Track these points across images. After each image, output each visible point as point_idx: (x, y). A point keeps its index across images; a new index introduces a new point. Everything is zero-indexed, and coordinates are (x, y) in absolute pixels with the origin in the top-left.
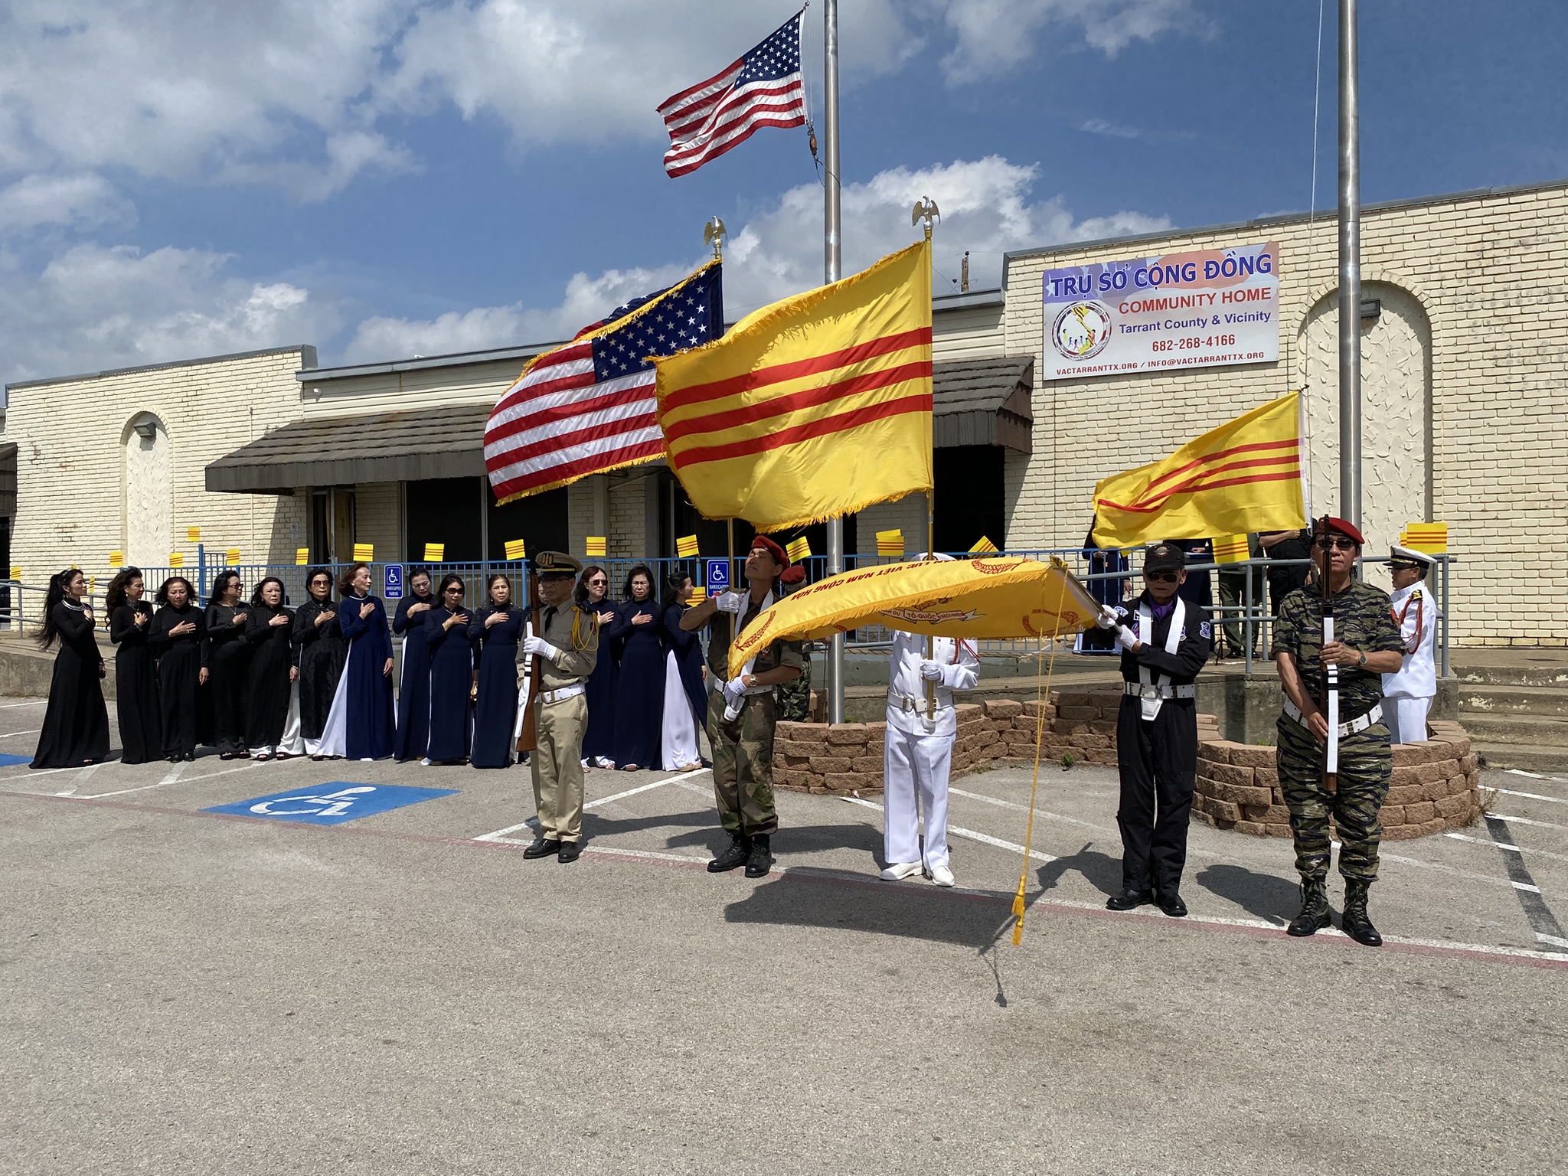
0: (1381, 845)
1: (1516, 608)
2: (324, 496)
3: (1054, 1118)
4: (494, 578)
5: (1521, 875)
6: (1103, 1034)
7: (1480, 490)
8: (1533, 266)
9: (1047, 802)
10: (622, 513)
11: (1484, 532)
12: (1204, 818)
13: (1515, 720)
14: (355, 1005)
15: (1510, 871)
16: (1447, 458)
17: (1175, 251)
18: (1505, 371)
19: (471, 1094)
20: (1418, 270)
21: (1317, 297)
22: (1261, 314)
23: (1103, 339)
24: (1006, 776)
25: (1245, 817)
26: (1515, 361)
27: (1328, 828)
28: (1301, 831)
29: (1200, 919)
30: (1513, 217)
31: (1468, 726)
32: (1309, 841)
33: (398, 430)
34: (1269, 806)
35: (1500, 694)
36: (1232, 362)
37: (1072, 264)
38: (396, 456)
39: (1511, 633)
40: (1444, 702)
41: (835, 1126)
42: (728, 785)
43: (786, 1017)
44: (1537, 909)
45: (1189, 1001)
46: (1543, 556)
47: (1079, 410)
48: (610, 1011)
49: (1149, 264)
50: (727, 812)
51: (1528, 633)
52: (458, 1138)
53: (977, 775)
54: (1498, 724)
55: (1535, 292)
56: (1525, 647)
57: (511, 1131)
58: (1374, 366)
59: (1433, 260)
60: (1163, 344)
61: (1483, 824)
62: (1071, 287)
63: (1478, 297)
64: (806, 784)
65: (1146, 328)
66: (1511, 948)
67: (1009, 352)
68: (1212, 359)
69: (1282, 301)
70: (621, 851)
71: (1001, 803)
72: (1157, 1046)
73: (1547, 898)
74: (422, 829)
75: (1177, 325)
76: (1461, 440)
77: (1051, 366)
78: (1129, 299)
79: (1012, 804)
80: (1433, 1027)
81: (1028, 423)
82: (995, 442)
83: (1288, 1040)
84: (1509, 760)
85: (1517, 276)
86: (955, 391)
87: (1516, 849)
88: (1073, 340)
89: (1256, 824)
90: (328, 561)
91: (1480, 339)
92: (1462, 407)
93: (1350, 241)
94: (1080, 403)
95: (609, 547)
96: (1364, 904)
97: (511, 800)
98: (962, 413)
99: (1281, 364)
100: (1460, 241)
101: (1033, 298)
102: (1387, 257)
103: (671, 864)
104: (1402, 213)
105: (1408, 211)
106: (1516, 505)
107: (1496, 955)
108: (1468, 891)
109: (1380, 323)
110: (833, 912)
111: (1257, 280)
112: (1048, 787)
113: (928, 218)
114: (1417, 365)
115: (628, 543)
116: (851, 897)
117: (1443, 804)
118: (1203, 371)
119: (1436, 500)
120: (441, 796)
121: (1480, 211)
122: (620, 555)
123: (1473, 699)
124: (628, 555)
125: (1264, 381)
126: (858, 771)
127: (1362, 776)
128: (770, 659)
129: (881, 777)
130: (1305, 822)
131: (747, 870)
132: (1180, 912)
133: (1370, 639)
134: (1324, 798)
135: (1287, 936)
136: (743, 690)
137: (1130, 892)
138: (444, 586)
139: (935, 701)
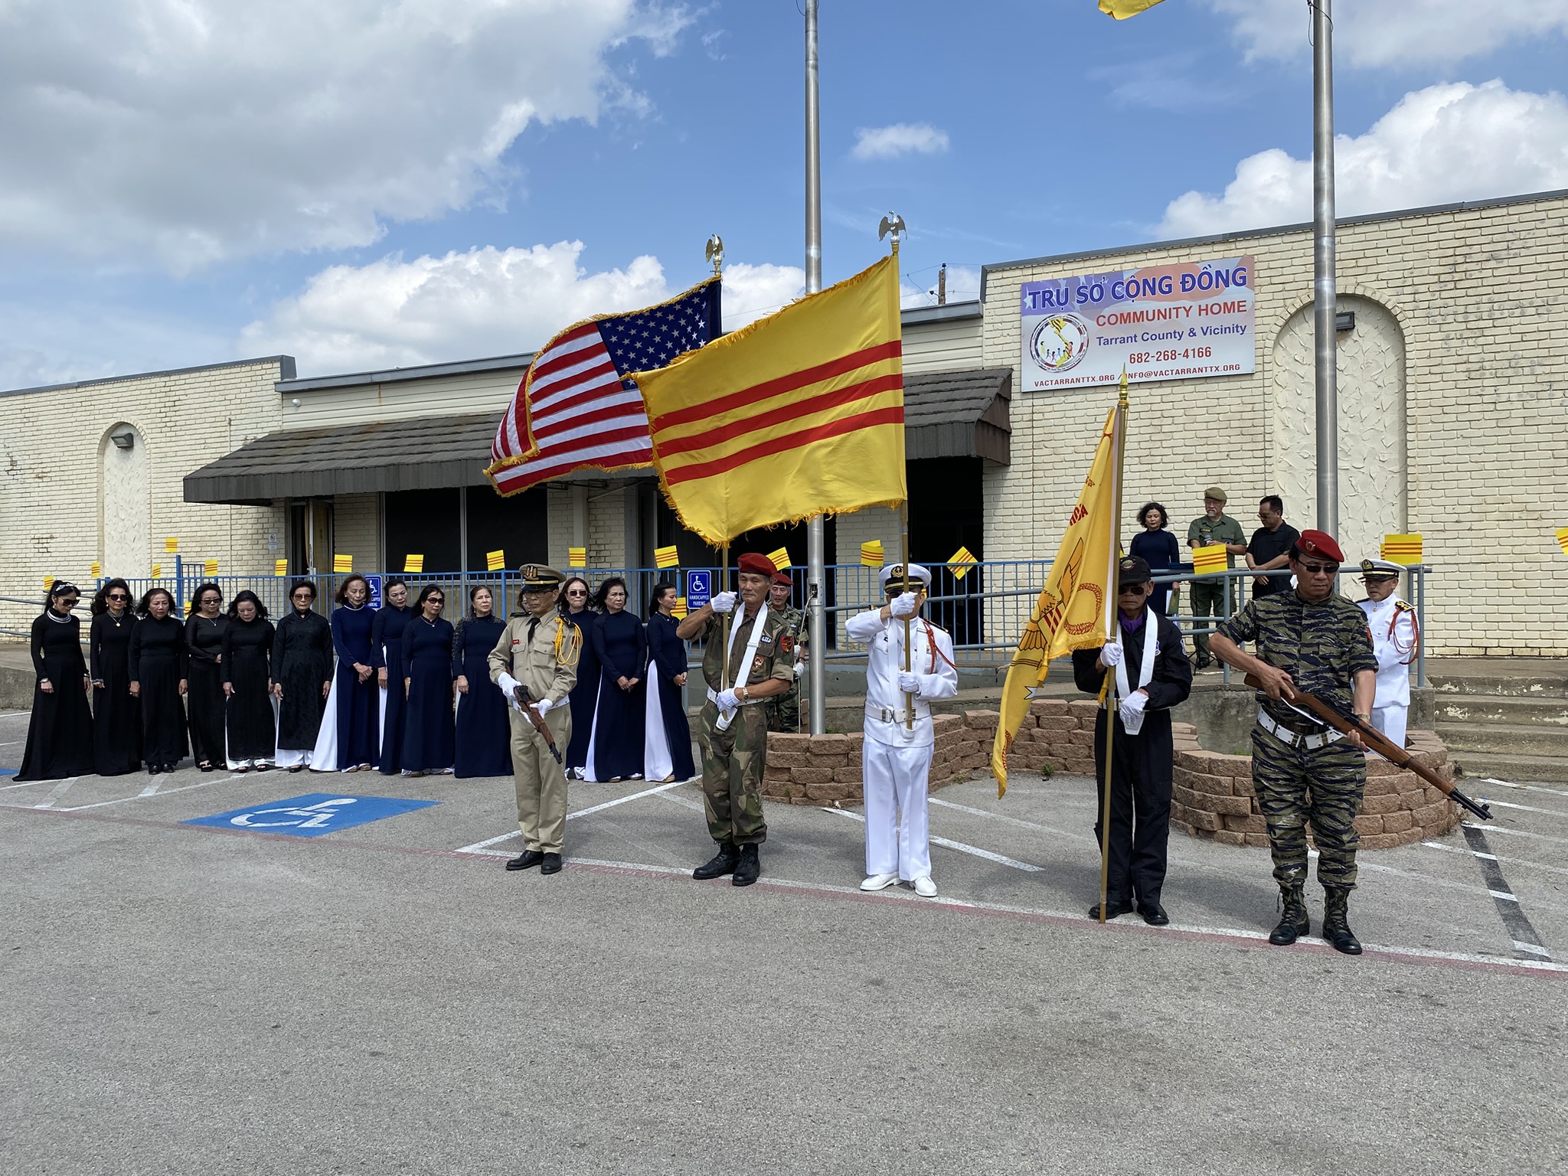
0: (1359, 853)
1: (1490, 618)
2: (303, 508)
3: (1040, 1127)
4: (476, 589)
5: (1498, 884)
6: (1087, 1044)
7: (1455, 501)
8: (1505, 280)
9: (1028, 812)
10: (601, 523)
11: (1459, 542)
12: (1184, 828)
13: (1491, 729)
14: (340, 1018)
15: (1487, 879)
16: (1422, 469)
17: (1152, 264)
18: (1478, 383)
19: (459, 1106)
20: (1392, 283)
21: (1293, 310)
22: (1237, 327)
23: (1080, 351)
24: (986, 787)
25: (1225, 827)
26: (1487, 374)
27: (1305, 838)
28: (1278, 841)
29: (1182, 929)
30: (1485, 231)
31: (1444, 736)
32: (1287, 851)
33: (377, 441)
34: (1247, 816)
35: (1476, 704)
36: (1208, 374)
37: (1049, 277)
38: (376, 467)
39: (1486, 642)
40: (1420, 710)
41: (823, 1136)
42: (717, 795)
43: (771, 1028)
44: (1514, 917)
45: (1172, 1010)
46: (1517, 566)
47: (1057, 422)
48: (596, 1022)
49: (1126, 277)
50: (716, 822)
51: (1503, 643)
52: (447, 1150)
53: (957, 786)
54: (1474, 734)
55: (1507, 305)
56: (1501, 657)
57: (500, 1143)
58: (1350, 379)
59: (1406, 274)
60: (1140, 356)
61: (1461, 833)
62: (1049, 300)
63: (1450, 310)
64: (788, 794)
65: (1123, 341)
66: (1490, 956)
67: (988, 364)
68: (1189, 371)
69: (1258, 313)
70: (604, 863)
71: (982, 813)
72: (1141, 1055)
73: (1524, 906)
74: (403, 841)
75: (1154, 337)
76: (1435, 452)
77: (1028, 377)
78: (1107, 312)
79: (993, 815)
80: (1414, 1034)
81: (1007, 433)
82: (974, 454)
83: (1271, 1048)
84: (1485, 769)
85: (1489, 290)
86: (932, 403)
87: (1493, 857)
88: (1051, 352)
89: (1236, 834)
90: (305, 572)
91: (1453, 351)
92: (1435, 418)
93: (1326, 256)
94: (1058, 415)
95: (589, 558)
96: (1345, 913)
97: (492, 812)
98: (940, 424)
99: (1257, 376)
100: (1433, 254)
101: (1011, 310)
102: (1361, 271)
103: (654, 875)
104: (1375, 227)
105: (1381, 225)
106: (1490, 516)
107: (1475, 963)
108: (1446, 900)
109: (1354, 335)
110: (816, 923)
111: (1232, 293)
112: (1029, 797)
113: (895, 233)
114: (1392, 377)
115: (607, 553)
116: (835, 908)
117: (1421, 813)
118: (1180, 383)
119: (1411, 511)
120: (422, 807)
121: (1454, 226)
122: (599, 565)
123: (1448, 709)
124: (607, 565)
125: (1240, 392)
126: (840, 782)
127: (1338, 786)
128: (762, 671)
129: (861, 787)
130: (1282, 831)
131: (734, 879)
132: (1162, 920)
133: (1343, 653)
134: (1300, 808)
135: (1269, 945)
136: (736, 701)
137: (1112, 902)
138: (424, 597)
139: (915, 711)
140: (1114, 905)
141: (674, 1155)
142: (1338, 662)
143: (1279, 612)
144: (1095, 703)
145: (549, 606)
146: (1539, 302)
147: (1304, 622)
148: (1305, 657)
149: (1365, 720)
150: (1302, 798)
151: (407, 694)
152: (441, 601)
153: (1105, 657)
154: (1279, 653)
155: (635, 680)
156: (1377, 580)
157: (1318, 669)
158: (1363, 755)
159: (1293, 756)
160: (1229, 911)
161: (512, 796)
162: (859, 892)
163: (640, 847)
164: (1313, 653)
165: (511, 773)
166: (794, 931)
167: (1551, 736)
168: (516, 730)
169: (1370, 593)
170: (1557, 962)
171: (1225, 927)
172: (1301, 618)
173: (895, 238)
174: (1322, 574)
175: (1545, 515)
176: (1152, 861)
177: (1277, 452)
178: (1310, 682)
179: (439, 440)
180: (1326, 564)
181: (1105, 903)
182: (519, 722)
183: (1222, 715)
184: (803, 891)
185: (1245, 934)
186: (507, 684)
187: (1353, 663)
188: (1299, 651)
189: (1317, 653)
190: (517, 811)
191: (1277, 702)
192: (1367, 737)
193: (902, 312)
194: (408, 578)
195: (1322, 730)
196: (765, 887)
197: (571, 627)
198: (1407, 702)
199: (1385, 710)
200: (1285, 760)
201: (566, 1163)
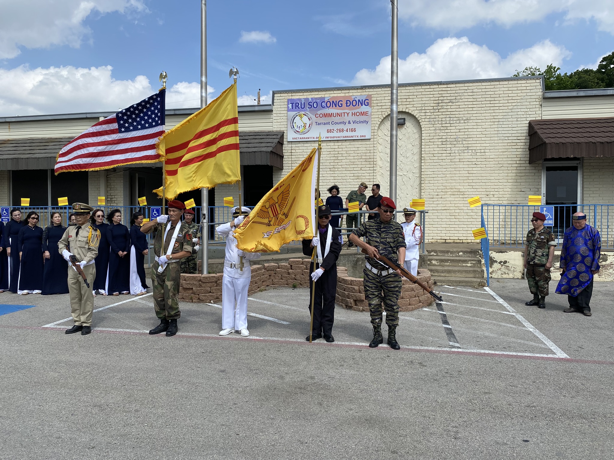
0: (399, 313)
1: (447, 229)
3: (283, 422)
4: (54, 213)
5: (446, 322)
6: (302, 389)
7: (436, 188)
8: (454, 110)
9: (286, 302)
10: (113, 186)
11: (438, 202)
12: (342, 306)
13: (446, 268)
15: (442, 321)
16: (426, 176)
17: (335, 95)
18: (445, 146)
19: (37, 436)
20: (418, 108)
21: (384, 116)
22: (365, 121)
23: (309, 127)
24: (271, 293)
25: (356, 305)
26: (448, 143)
27: (381, 308)
28: (372, 310)
29: (339, 343)
30: (448, 92)
31: (431, 271)
32: (375, 313)
33: (9, 148)
34: (364, 301)
35: (441, 259)
36: (355, 138)
37: (298, 97)
38: (7, 159)
39: (445, 238)
40: (423, 261)
41: (197, 434)
42: (159, 299)
43: (179, 392)
44: (450, 333)
45: (334, 374)
46: (456, 211)
47: (301, 154)
48: (103, 395)
49: (326, 100)
50: (159, 310)
51: (451, 238)
53: (260, 293)
54: (441, 270)
55: (455, 119)
56: (450, 243)
58: (403, 142)
59: (423, 105)
60: (331, 130)
61: (435, 305)
62: (298, 106)
63: (437, 119)
64: (191, 299)
65: (325, 124)
66: (441, 348)
67: (275, 130)
68: (348, 137)
69: (372, 116)
70: (110, 329)
71: (269, 303)
72: (321, 392)
73: (453, 330)
74: (17, 323)
75: (336, 123)
76: (431, 170)
77: (290, 136)
78: (319, 112)
79: (273, 303)
80: (415, 377)
81: (282, 157)
82: (269, 164)
83: (367, 386)
84: (444, 282)
85: (449, 113)
86: (254, 143)
87: (445, 313)
88: (298, 126)
89: (360, 307)
91: (437, 134)
92: (431, 158)
93: (395, 96)
94: (301, 151)
95: (107, 201)
96: (395, 335)
97: (60, 309)
98: (256, 152)
99: (372, 140)
100: (432, 99)
101: (283, 109)
102: (408, 103)
103: (132, 333)
104: (413, 88)
105: (415, 87)
106: (448, 193)
107: (436, 350)
108: (429, 328)
109: (405, 127)
110: (200, 349)
111: (364, 108)
112: (287, 296)
113: (235, 75)
114: (417, 143)
115: (115, 199)
116: (208, 343)
117: (422, 298)
118: (345, 141)
119: (422, 191)
120: (27, 308)
121: (438, 89)
122: (112, 204)
123: (433, 261)
124: (115, 204)
125: (365, 146)
126: (213, 293)
127: (393, 289)
128: (178, 248)
129: (221, 295)
130: (374, 306)
131: (167, 334)
132: (332, 340)
133: (395, 241)
134: (380, 297)
135: (369, 348)
136: (166, 260)
137: (314, 334)
138: (29, 216)
139: (244, 264)
140: (315, 336)
141: (134, 448)
142: (393, 244)
143: (374, 226)
144: (310, 260)
145: (85, 221)
146: (465, 118)
147: (382, 230)
148: (382, 242)
149: (402, 266)
150: (380, 294)
151: (21, 259)
152: (37, 219)
153: (313, 242)
154: (373, 241)
155: (125, 253)
156: (409, 215)
157: (386, 247)
158: (401, 278)
159: (377, 278)
160: (356, 336)
161: (68, 303)
162: (218, 336)
163: (127, 322)
164: (385, 241)
165: (68, 292)
166: (190, 353)
167: (465, 270)
168: (70, 273)
169: (406, 220)
170: (463, 348)
171: (354, 342)
172: (381, 229)
173: (235, 77)
174: (388, 213)
175: (465, 193)
176: (329, 318)
177: (378, 168)
178: (383, 252)
179: (38, 149)
180: (390, 210)
181: (311, 335)
182: (72, 271)
183: (356, 264)
184: (195, 337)
185: (361, 344)
186: (66, 255)
187: (398, 245)
188: (380, 240)
189: (386, 241)
190: (71, 309)
191: (372, 259)
192: (403, 272)
193: (238, 107)
194: (22, 208)
195: (387, 269)
196: (179, 336)
197: (96, 230)
198: (418, 258)
199: (411, 261)
200: (375, 280)
201: (85, 456)
